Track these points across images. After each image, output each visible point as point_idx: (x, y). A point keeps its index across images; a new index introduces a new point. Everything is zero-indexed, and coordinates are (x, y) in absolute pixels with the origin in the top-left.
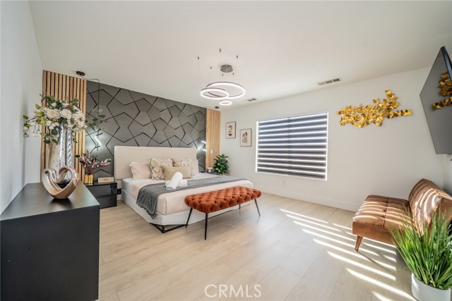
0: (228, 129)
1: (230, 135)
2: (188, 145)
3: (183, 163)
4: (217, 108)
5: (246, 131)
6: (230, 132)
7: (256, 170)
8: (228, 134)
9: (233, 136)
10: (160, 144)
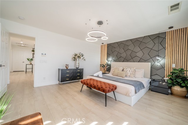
10: (128, 61)
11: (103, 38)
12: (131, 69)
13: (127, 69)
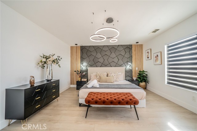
0: (147, 54)
1: (148, 58)
2: (121, 66)
3: (112, 75)
4: (137, 43)
5: (157, 54)
6: (148, 56)
7: (166, 83)
8: (147, 57)
9: (150, 58)
10: (106, 66)
11: (111, 41)
12: (115, 74)
13: (111, 74)
